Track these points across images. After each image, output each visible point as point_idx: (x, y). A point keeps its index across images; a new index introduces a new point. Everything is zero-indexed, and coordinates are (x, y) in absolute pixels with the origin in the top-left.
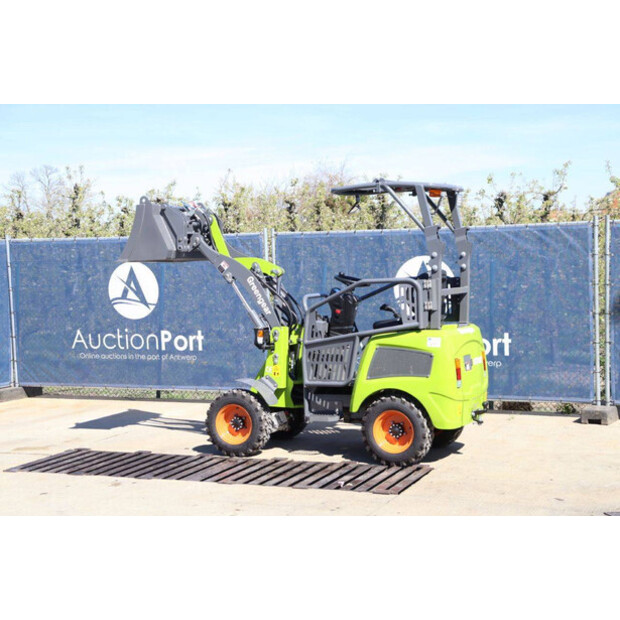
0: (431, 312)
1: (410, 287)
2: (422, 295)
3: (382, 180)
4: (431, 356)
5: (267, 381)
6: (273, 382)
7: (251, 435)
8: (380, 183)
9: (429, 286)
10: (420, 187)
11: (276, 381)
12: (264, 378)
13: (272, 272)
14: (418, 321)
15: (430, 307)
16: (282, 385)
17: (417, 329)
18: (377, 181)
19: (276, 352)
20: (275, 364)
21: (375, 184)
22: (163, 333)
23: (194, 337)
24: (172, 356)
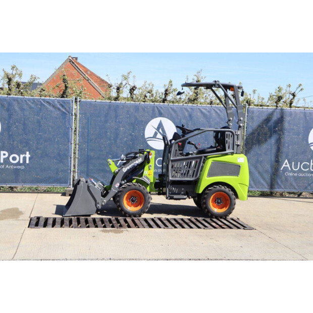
2: (236, 137)
3: (218, 81)
4: (240, 166)
5: (145, 178)
6: (148, 179)
7: (143, 206)
8: (217, 83)
9: (239, 133)
10: (236, 86)
11: (150, 178)
12: (143, 177)
14: (233, 149)
15: (239, 143)
16: (152, 181)
17: (232, 154)
18: (215, 82)
19: (150, 164)
20: (149, 169)
21: (214, 83)
22: (2, 152)
23: (24, 155)
24: (7, 166)
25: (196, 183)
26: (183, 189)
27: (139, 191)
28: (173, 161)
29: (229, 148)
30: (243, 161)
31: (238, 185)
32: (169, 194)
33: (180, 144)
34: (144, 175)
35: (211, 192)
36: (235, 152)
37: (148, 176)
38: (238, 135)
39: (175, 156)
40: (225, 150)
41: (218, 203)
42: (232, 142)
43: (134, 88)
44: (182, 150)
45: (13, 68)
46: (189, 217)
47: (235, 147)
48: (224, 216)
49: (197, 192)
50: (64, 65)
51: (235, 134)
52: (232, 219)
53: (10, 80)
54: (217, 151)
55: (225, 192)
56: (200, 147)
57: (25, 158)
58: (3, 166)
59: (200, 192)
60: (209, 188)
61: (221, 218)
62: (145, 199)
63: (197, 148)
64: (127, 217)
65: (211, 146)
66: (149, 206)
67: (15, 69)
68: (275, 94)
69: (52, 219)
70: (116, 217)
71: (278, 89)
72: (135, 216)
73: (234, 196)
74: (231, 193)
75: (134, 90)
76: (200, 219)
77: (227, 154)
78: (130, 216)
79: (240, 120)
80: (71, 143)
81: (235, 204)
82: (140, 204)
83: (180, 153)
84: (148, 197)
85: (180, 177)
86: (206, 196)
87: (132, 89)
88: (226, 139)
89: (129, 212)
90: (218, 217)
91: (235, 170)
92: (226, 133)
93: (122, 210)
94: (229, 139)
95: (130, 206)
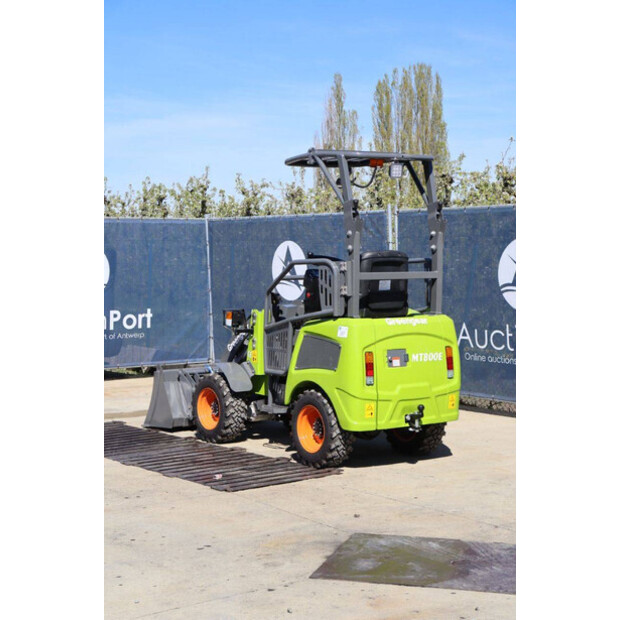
0: (347, 298)
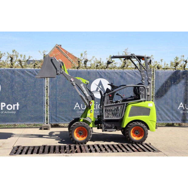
1: (143, 88)
2: (146, 90)
3: (134, 54)
4: (150, 109)
5: (88, 119)
9: (148, 87)
10: (145, 57)
11: (91, 118)
12: (87, 118)
13: (86, 82)
14: (145, 98)
15: (149, 94)
16: (93, 120)
17: (145, 101)
18: (132, 54)
19: (91, 109)
20: (91, 113)
21: (131, 55)
22: (2, 104)
23: (15, 105)
24: (5, 112)
25: (121, 121)
26: (113, 125)
27: (84, 127)
28: (106, 107)
29: (142, 98)
30: (152, 106)
31: (149, 121)
32: (104, 128)
33: (111, 95)
34: (87, 116)
35: (132, 126)
36: (146, 100)
37: (90, 117)
38: (148, 89)
39: (107, 103)
40: (140, 99)
41: (136, 133)
42: (144, 93)
43: (87, 61)
44: (112, 100)
45: (13, 51)
46: (118, 143)
47: (146, 96)
48: (141, 142)
49: (122, 127)
50: (53, 50)
51: (146, 88)
52: (146, 144)
53: (12, 59)
54: (135, 99)
55: (140, 126)
56: (124, 97)
57: (16, 107)
58: (3, 112)
59: (124, 126)
60: (130, 124)
61: (139, 143)
62: (88, 132)
63: (122, 98)
64: (77, 144)
65: (131, 96)
66: (91, 136)
67: (15, 52)
68: (174, 62)
69: (27, 147)
70: (70, 145)
71: (176, 59)
72: (82, 144)
73: (147, 129)
74: (145, 126)
75: (87, 62)
76: (125, 144)
77: (141, 101)
78: (79, 144)
79: (149, 79)
80: (45, 97)
81: (147, 134)
82: (85, 135)
83: (110, 102)
84: (90, 131)
85: (111, 117)
86: (128, 129)
87: (86, 61)
88: (140, 92)
89: (78, 141)
90: (137, 143)
91: (147, 111)
92: (140, 87)
93: (74, 140)
94: (142, 91)
95: (79, 137)
